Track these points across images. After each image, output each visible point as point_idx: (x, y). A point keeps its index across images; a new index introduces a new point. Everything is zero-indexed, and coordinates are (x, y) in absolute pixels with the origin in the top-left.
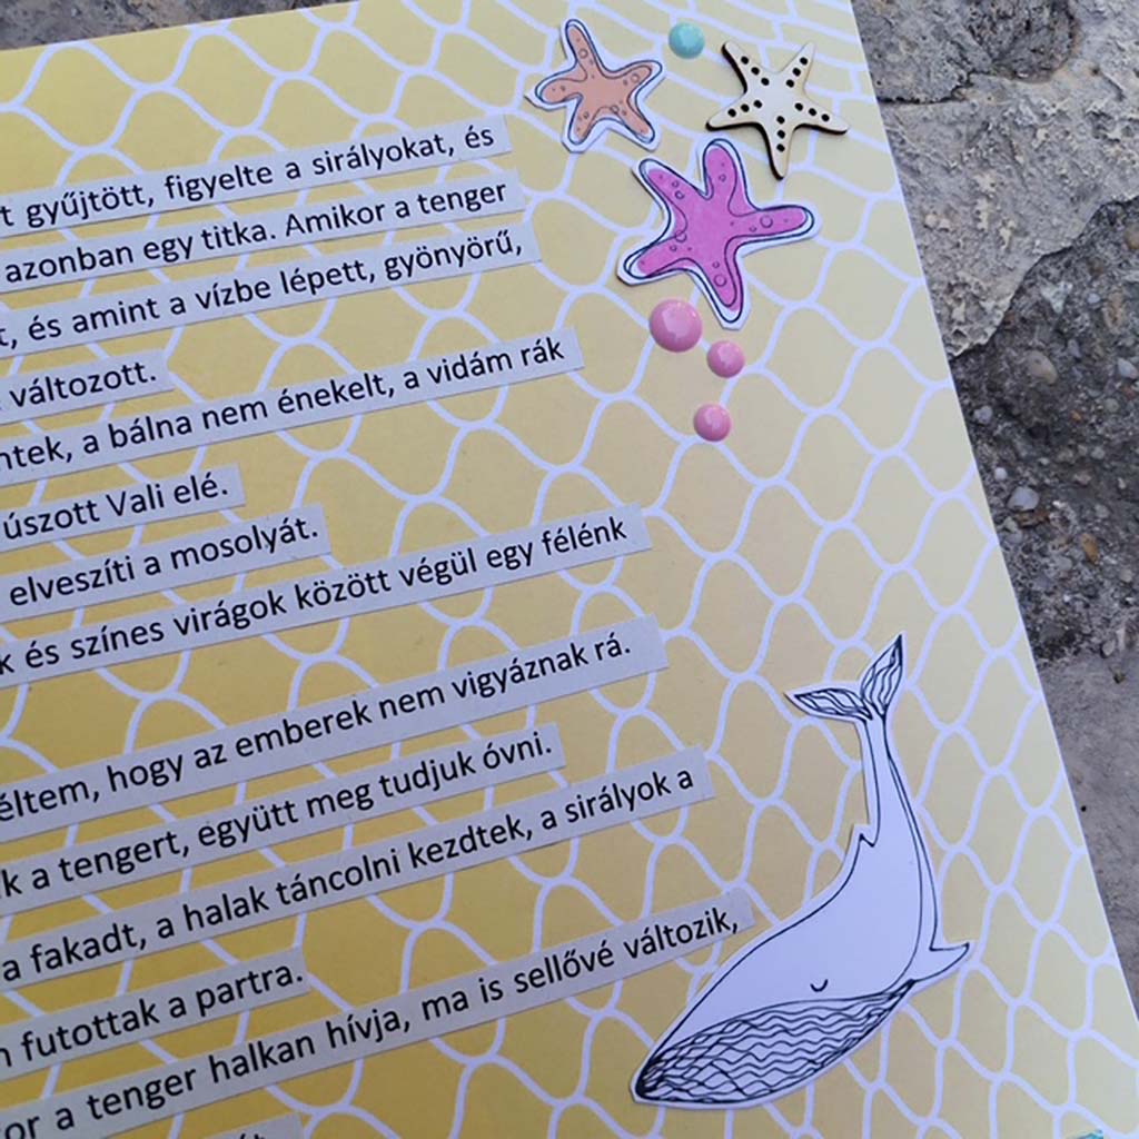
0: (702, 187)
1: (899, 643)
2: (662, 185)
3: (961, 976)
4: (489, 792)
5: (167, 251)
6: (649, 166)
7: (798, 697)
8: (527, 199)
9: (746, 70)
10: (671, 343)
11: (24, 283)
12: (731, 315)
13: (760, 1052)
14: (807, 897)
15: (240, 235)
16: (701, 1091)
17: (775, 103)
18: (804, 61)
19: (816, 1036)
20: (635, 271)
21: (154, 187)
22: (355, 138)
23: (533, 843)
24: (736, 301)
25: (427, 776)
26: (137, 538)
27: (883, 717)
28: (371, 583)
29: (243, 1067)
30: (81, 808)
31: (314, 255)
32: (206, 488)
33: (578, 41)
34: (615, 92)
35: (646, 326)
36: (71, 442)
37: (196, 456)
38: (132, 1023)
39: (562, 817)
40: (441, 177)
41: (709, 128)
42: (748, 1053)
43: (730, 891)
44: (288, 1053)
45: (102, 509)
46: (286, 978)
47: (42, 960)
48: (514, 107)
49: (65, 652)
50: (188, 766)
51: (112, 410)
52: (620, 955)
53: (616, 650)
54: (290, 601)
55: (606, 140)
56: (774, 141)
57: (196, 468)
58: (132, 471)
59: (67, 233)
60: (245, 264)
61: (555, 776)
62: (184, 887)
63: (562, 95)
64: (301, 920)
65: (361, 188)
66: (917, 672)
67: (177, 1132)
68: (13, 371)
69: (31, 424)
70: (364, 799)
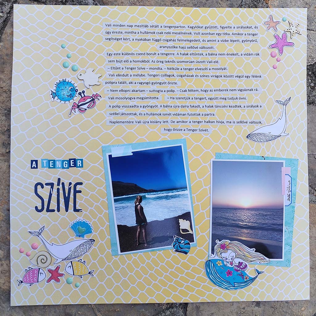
0: (281, 38)
1: (290, 98)
2: (276, 37)
3: (287, 137)
4: (239, 102)
5: (219, 34)
6: (275, 34)
7: (276, 101)
8: (260, 36)
9: (291, 25)
11: (203, 35)
12: (281, 54)
13: (261, 137)
14: (271, 122)
15: (227, 34)
16: (254, 139)
17: (294, 29)
18: (299, 25)
19: (268, 138)
20: (271, 47)
21: (219, 27)
22: (242, 25)
23: (242, 109)
24: (282, 53)
25: (232, 98)
26: (209, 66)
27: (286, 106)
28: (232, 76)
29: (207, 122)
30: (197, 92)
31: (234, 38)
32: (217, 62)
33: (271, 17)
34: (274, 24)
35: (270, 54)
36: (204, 54)
37: (217, 58)
38: (198, 115)
39: (246, 107)
40: (251, 31)
41: (284, 31)
43: (262, 120)
44: (212, 122)
45: (206, 62)
46: (214, 115)
47: (191, 106)
48: (261, 24)
49: (199, 76)
50: (209, 91)
51: (209, 51)
52: (248, 122)
53: (257, 90)
54: (223, 76)
55: (271, 30)
56: (292, 34)
57: (216, 60)
58: (210, 58)
59: (209, 31)
60: (227, 37)
61: (246, 102)
62: (206, 103)
63: (267, 24)
64: (216, 110)
65: (241, 31)
66: (291, 102)
67: (200, 126)
68: (200, 45)
69: (201, 51)
70: (225, 99)
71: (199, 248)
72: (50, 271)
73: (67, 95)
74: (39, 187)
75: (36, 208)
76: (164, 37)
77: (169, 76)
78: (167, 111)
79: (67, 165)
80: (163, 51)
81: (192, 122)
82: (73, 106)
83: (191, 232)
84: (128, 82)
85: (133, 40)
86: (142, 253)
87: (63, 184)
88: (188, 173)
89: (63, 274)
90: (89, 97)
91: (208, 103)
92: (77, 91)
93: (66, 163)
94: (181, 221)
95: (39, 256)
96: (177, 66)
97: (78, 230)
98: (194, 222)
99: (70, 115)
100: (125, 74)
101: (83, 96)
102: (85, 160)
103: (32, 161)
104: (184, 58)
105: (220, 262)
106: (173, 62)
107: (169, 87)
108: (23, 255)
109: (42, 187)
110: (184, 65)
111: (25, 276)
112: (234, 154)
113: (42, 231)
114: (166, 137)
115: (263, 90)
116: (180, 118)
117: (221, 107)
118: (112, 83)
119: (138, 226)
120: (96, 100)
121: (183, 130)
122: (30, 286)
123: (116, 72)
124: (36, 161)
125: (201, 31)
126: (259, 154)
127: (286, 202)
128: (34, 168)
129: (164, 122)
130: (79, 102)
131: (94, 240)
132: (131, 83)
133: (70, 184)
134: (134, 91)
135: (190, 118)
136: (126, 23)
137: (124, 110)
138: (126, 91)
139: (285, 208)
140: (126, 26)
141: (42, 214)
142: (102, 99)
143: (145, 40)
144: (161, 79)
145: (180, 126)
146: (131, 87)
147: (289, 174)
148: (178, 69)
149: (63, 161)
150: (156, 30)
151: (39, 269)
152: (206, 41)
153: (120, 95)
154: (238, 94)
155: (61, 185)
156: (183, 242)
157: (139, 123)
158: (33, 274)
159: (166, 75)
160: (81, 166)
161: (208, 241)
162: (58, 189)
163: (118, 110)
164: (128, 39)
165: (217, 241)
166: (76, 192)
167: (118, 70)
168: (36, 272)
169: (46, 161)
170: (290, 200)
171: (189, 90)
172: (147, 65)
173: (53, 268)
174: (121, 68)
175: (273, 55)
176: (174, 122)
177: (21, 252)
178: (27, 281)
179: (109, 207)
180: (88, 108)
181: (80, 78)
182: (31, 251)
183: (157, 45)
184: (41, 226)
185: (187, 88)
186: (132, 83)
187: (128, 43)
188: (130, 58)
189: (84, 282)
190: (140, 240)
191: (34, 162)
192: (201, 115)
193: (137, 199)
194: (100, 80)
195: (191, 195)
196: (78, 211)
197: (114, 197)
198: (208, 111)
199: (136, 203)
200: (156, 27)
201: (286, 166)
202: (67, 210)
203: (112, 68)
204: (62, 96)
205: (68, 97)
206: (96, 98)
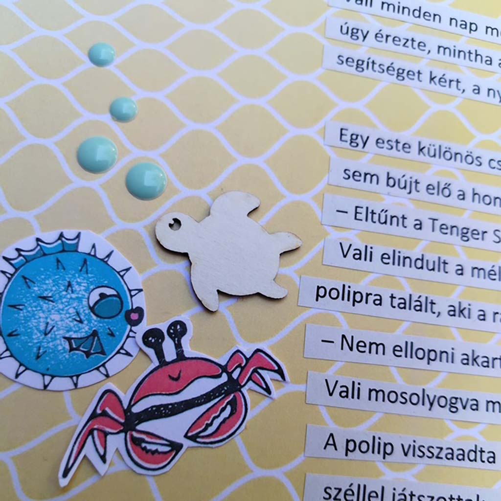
73: (69, 339)
82: (94, 416)
84: (442, 306)
85: (477, 90)
90: (208, 368)
92: (134, 316)
99: (65, 475)
100: (431, 257)
101: (170, 353)
118: (356, 298)
120: (249, 390)
130: (139, 394)
132: (461, 312)
134: (474, 360)
137: (412, 476)
138: (429, 355)
140: (446, 20)
142: (290, 387)
146: (457, 336)
153: (398, 375)
163: (379, 474)
164: (454, 84)
167: (393, 229)
174: (409, 223)
180: (193, 438)
181: (173, 240)
186: (466, 312)
194: (292, 268)
203: (364, 211)
204: (37, 336)
205: (72, 349)
206: (250, 379)
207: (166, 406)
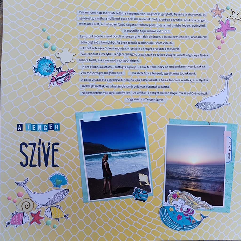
0: (225, 24)
1: (232, 73)
2: (221, 23)
4: (189, 77)
5: (173, 20)
6: (220, 21)
7: (220, 76)
8: (207, 22)
9: (233, 12)
10: (218, 39)
11: (160, 21)
12: (224, 37)
13: (207, 106)
14: (216, 94)
15: (180, 20)
16: (201, 108)
17: (235, 16)
19: (213, 106)
20: (216, 31)
21: (173, 14)
22: (193, 12)
23: (192, 82)
24: (225, 36)
25: (184, 74)
26: (165, 46)
27: (228, 80)
28: (184, 55)
29: (163, 93)
30: (155, 69)
31: (186, 23)
32: (171, 43)
33: (217, 7)
34: (219, 12)
35: (215, 37)
36: (161, 37)
37: (171, 40)
38: (155, 87)
39: (195, 80)
40: (200, 18)
41: (228, 18)
42: (206, 106)
43: (208, 91)
44: (167, 93)
45: (162, 43)
46: (168, 87)
47: (149, 80)
48: (208, 12)
49: (156, 55)
50: (164, 67)
51: (165, 34)
52: (197, 94)
53: (204, 67)
54: (176, 55)
55: (217, 17)
56: (234, 20)
57: (171, 41)
58: (165, 40)
59: (165, 17)
60: (179, 23)
61: (195, 77)
62: (162, 77)
63: (213, 12)
64: (170, 83)
65: (192, 18)
66: (233, 77)
67: (156, 97)
68: (158, 29)
69: (158, 34)
70: (178, 74)
71: (154, 197)
72: (32, 215)
73: (47, 71)
74: (24, 146)
75: (21, 163)
76: (128, 22)
77: (132, 55)
78: (130, 83)
79: (46, 128)
80: (127, 34)
81: (150, 93)
82: (51, 80)
83: (148, 184)
84: (97, 60)
85: (102, 24)
86: (108, 201)
87: (43, 144)
88: (147, 136)
89: (43, 217)
90: (65, 72)
91: (163, 77)
92: (55, 67)
93: (45, 127)
94: (140, 175)
95: (24, 203)
96: (138, 46)
97: (55, 182)
98: (151, 176)
99: (49, 87)
100: (95, 53)
101: (60, 71)
102: (61, 124)
103: (18, 125)
104: (144, 40)
105: (172, 208)
106: (135, 43)
107: (131, 64)
108: (11, 202)
109: (26, 146)
110: (144, 46)
111: (12, 219)
112: (185, 120)
113: (26, 182)
114: (129, 105)
115: (209, 67)
116: (140, 90)
117: (174, 80)
118: (84, 60)
119: (105, 179)
120: (71, 74)
121: (143, 99)
122: (16, 227)
123: (88, 51)
124: (21, 125)
125: (158, 17)
126: (206, 119)
127: (227, 160)
128: (20, 130)
129: (127, 93)
130: (57, 76)
131: (69, 190)
132: (100, 60)
133: (49, 144)
134: (102, 67)
135: (148, 90)
136: (96, 11)
137: (94, 83)
138: (95, 67)
139: (226, 164)
140: (96, 13)
141: (26, 169)
142: (76, 74)
143: (112, 24)
144: (125, 58)
145: (140, 96)
146: (100, 64)
147: (230, 137)
148: (139, 49)
149: (44, 125)
150: (121, 16)
151: (24, 213)
152: (163, 26)
153: (91, 70)
154: (189, 70)
155: (41, 145)
156: (142, 192)
157: (106, 93)
158: (19, 217)
159: (129, 54)
160: (58, 129)
161: (162, 191)
162: (39, 148)
163: (89, 83)
164: (98, 24)
165: (170, 192)
166: (54, 150)
167: (89, 50)
168: (21, 215)
169: (29, 125)
170: (230, 158)
171: (148, 66)
172: (113, 46)
173: (35, 212)
174: (92, 48)
175: (218, 37)
176: (135, 93)
177: (9, 199)
178: (13, 223)
179: (81, 163)
180: (64, 81)
181: (58, 56)
182: (17, 199)
183: (121, 29)
184: (25, 178)
185: (146, 64)
187: (98, 28)
188: (99, 40)
189: (60, 224)
190: (106, 190)
191: (20, 126)
192: (158, 87)
193: (104, 157)
194: (75, 58)
195: (149, 153)
196: (55, 166)
197: (85, 155)
198: (163, 84)
199: (103, 160)
200: (121, 14)
201: (227, 130)
202: (46, 166)
203: (84, 48)
204: (43, 71)
205: (47, 72)
206: (71, 73)
207: (60, 78)
